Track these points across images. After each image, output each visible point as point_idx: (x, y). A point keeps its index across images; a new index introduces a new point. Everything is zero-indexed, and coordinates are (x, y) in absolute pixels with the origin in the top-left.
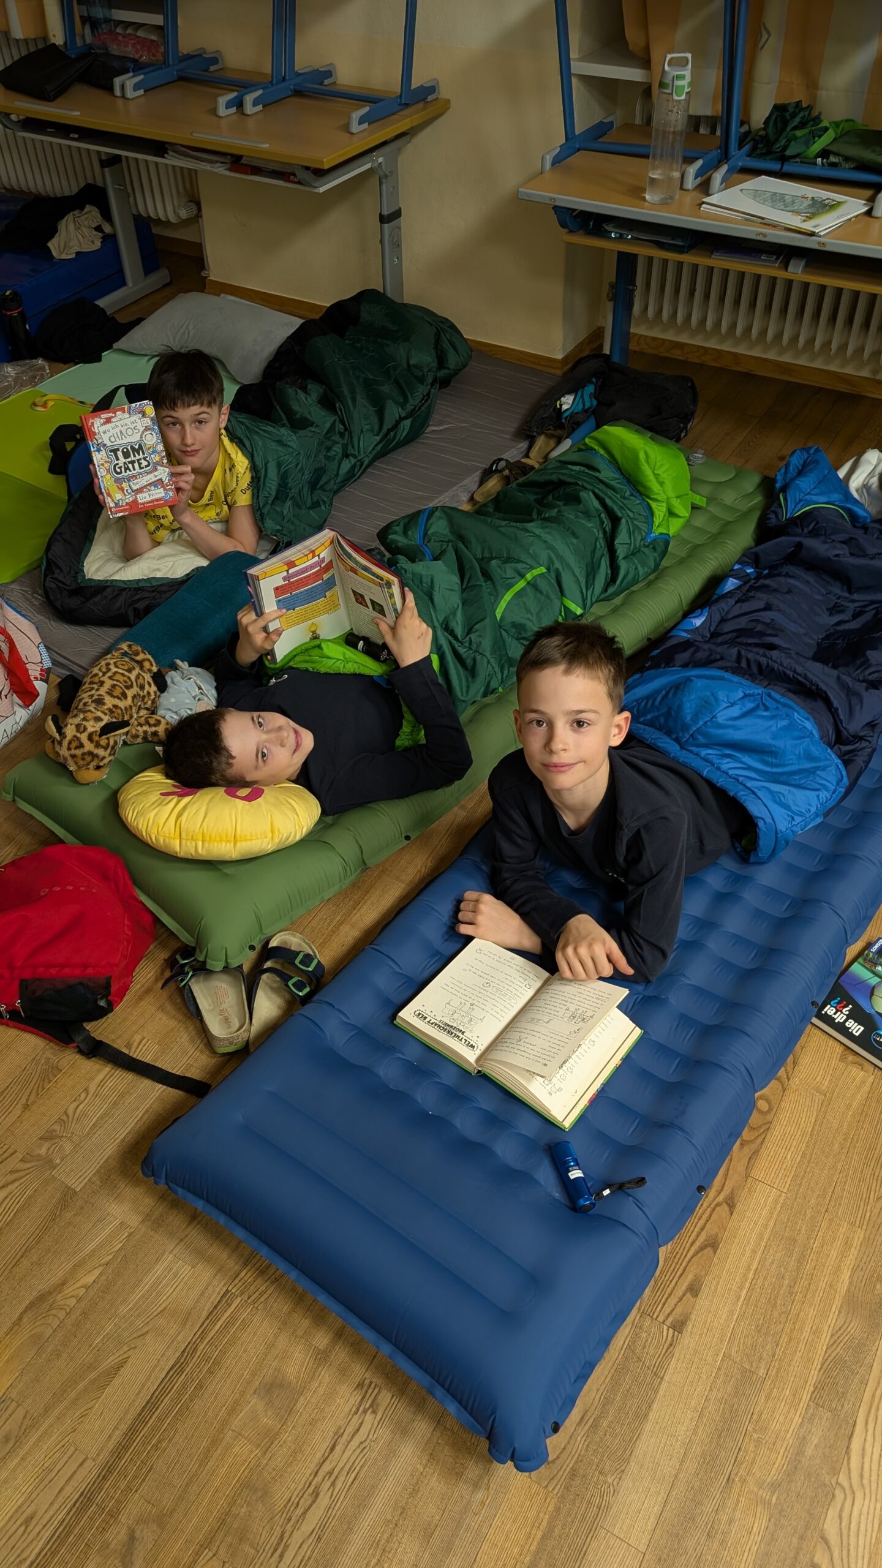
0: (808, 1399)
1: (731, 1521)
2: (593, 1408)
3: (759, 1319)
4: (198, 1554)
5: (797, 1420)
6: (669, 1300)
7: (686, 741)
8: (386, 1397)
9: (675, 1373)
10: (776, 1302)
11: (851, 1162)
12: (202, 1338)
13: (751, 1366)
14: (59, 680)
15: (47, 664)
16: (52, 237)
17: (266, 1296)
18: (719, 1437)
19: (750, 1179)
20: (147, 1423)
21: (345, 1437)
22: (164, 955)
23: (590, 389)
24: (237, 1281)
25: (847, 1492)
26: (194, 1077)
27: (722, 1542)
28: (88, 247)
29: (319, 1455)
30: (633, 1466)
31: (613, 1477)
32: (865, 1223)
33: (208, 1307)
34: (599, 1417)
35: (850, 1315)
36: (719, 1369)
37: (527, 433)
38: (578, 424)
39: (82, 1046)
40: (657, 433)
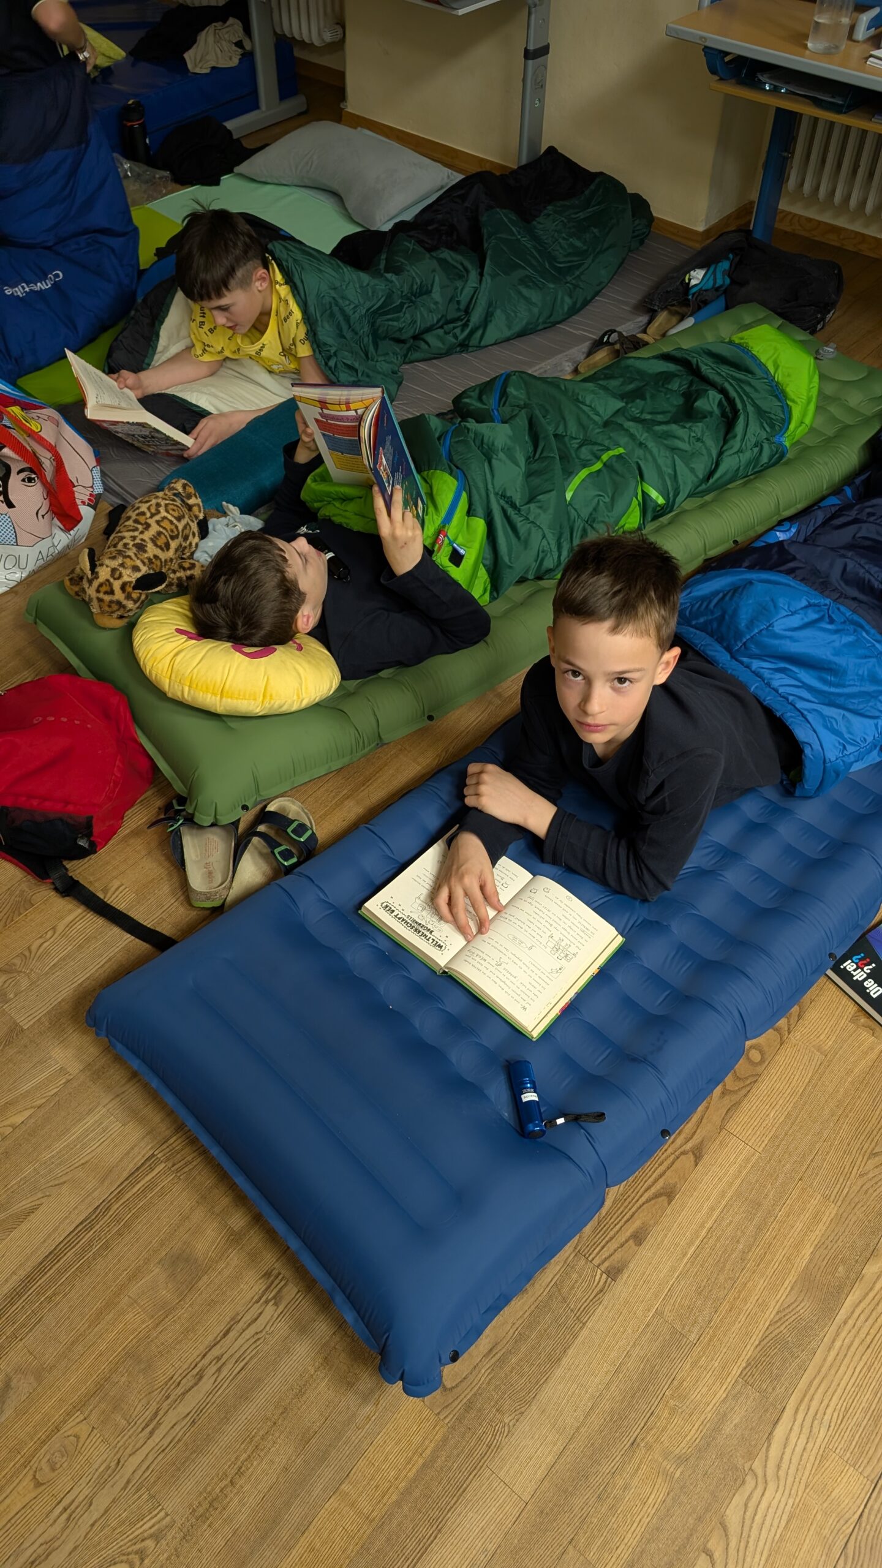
0: (738, 1374)
1: (626, 1487)
2: (505, 1342)
3: (703, 1281)
4: (69, 1414)
5: (721, 1394)
6: (609, 1244)
7: (738, 650)
8: (292, 1291)
9: (600, 1320)
10: (724, 1266)
11: (839, 1130)
12: (118, 1197)
13: (683, 1329)
14: (111, 508)
15: (99, 489)
16: (188, 48)
17: (191, 1167)
18: (633, 1397)
19: (724, 1132)
20: (46, 1273)
21: (241, 1324)
22: (159, 803)
23: (725, 265)
24: (164, 1146)
25: (760, 1480)
26: (164, 932)
27: (612, 1507)
28: (224, 64)
29: (211, 1338)
30: (534, 1410)
31: (510, 1418)
32: (841, 1198)
33: (131, 1167)
34: (509, 1352)
35: (803, 1294)
36: (648, 1325)
37: (648, 308)
38: (705, 303)
39: (58, 884)
40: (791, 321)
